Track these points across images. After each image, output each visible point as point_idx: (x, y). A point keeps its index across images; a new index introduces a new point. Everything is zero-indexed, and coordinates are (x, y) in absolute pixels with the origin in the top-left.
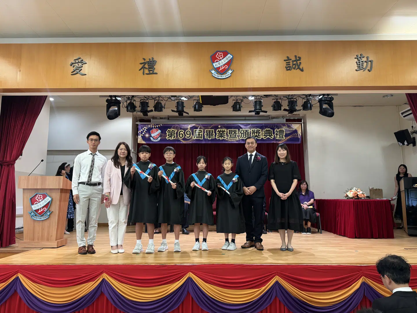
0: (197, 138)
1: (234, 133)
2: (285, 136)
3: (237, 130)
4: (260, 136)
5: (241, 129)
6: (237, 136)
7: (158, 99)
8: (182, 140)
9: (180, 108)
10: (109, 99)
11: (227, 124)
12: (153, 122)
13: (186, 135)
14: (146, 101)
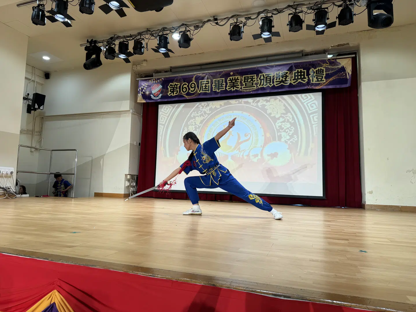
0: (202, 91)
1: (251, 80)
2: (325, 78)
3: (255, 75)
4: (288, 81)
5: (260, 74)
6: (256, 84)
7: (138, 38)
8: (185, 96)
9: (162, 44)
10: (88, 46)
11: (242, 69)
12: (155, 77)
13: (190, 89)
14: (125, 43)
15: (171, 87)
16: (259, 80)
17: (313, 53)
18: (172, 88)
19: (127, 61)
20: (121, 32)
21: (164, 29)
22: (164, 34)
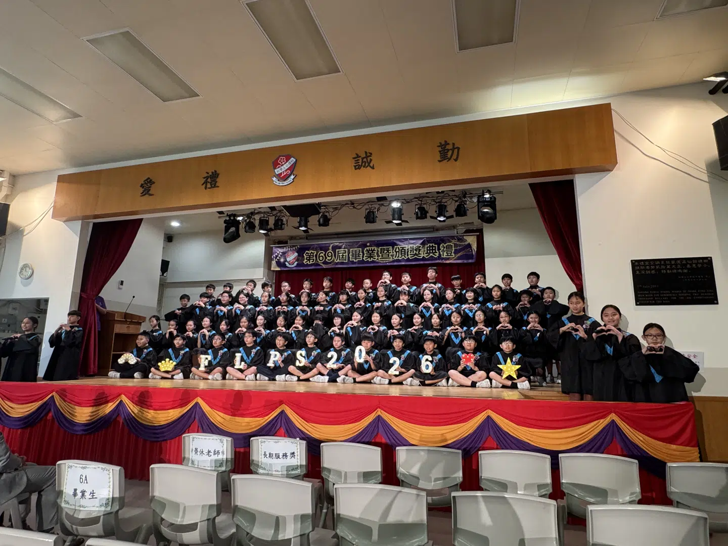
0: (339, 260)
1: (387, 251)
2: (454, 253)
3: (391, 247)
4: (421, 254)
5: (395, 247)
6: (391, 255)
8: (322, 265)
10: (227, 219)
12: (290, 244)
14: (266, 218)
15: (307, 255)
16: (394, 252)
18: (309, 257)
19: (266, 235)
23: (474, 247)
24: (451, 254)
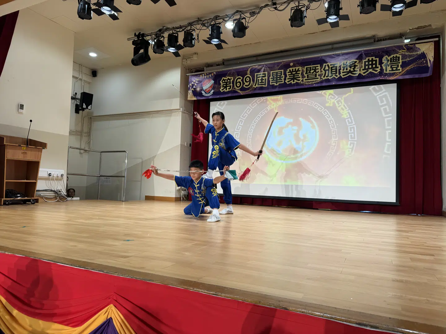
0: (258, 85)
1: (313, 71)
2: (401, 66)
3: (319, 65)
4: (357, 71)
5: (324, 64)
6: (320, 75)
7: (188, 29)
8: (239, 91)
9: (215, 35)
10: (135, 40)
11: (304, 59)
12: (206, 71)
13: (245, 84)
14: (175, 35)
15: (224, 81)
16: (323, 71)
17: (387, 38)
18: (225, 83)
19: (176, 54)
20: (170, 23)
21: (216, 18)
22: (217, 23)
23: (431, 56)
24: (397, 68)
